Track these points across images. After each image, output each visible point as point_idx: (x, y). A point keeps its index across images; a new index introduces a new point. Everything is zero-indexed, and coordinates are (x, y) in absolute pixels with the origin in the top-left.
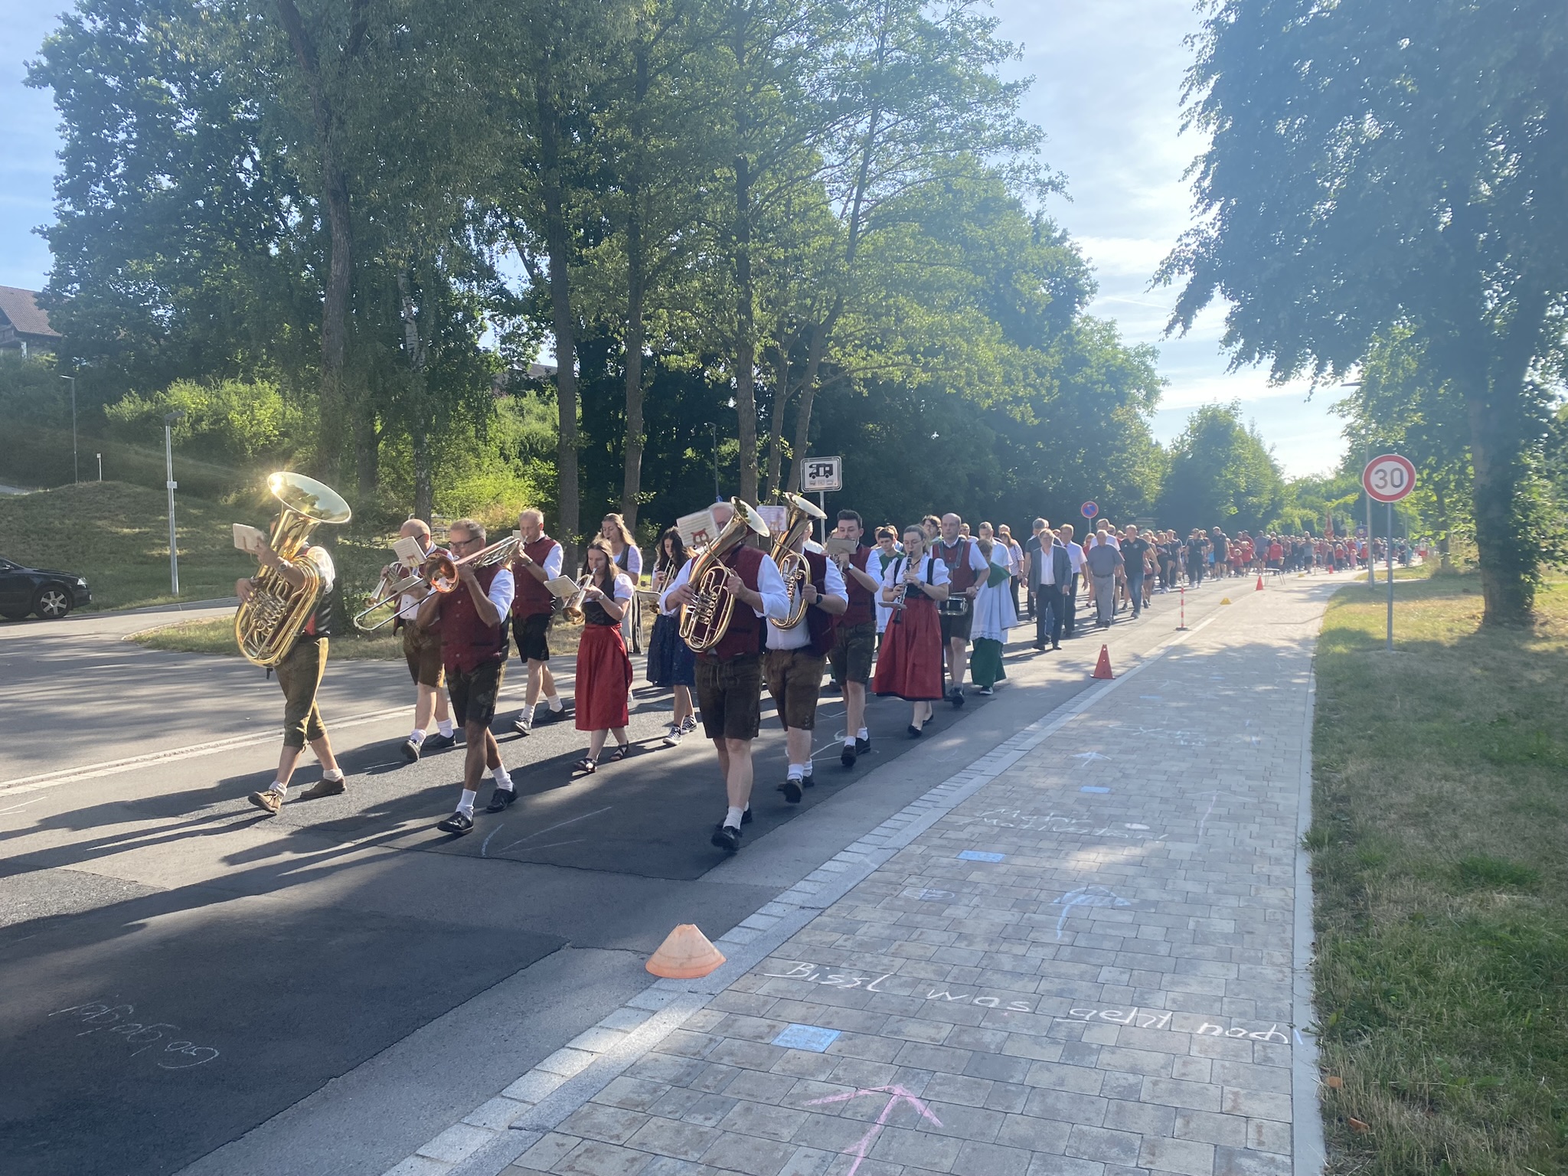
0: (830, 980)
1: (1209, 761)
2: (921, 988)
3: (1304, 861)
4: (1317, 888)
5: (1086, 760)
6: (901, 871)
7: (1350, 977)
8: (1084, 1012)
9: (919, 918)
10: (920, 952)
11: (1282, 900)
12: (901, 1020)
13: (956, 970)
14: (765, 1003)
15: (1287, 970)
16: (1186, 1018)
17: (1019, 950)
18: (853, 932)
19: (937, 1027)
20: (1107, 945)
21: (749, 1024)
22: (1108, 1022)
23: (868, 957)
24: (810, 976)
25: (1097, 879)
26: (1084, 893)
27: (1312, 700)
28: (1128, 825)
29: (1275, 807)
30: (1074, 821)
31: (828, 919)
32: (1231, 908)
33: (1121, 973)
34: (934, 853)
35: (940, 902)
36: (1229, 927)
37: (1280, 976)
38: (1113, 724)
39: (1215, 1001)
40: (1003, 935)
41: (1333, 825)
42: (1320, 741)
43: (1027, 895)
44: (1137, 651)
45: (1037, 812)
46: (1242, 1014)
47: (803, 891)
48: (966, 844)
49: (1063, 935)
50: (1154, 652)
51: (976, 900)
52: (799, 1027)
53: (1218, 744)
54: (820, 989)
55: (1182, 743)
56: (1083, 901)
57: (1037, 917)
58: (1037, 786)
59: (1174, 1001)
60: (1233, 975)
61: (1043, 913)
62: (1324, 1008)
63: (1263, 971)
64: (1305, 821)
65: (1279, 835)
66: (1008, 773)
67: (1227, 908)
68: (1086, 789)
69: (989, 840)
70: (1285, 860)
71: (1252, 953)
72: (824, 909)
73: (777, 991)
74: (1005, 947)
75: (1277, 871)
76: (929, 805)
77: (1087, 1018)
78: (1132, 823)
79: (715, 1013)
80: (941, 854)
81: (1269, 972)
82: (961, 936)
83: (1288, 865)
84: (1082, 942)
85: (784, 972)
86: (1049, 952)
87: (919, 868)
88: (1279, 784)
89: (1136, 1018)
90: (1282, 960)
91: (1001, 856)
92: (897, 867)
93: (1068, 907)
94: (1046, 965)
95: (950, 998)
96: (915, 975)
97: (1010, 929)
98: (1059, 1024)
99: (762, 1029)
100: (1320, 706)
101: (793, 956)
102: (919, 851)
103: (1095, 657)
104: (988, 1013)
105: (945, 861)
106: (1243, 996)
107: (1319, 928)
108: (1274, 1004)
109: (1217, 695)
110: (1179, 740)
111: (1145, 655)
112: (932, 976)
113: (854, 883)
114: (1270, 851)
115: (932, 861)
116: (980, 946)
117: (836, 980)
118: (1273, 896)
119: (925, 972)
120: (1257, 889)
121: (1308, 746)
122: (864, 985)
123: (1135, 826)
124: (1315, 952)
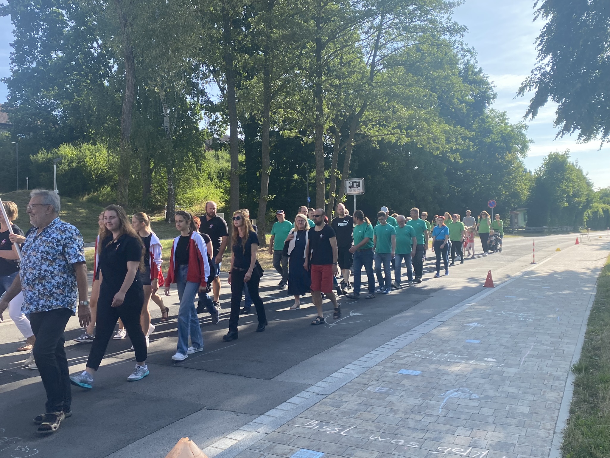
0: (324, 429)
1: (533, 328)
2: (367, 434)
3: (572, 378)
4: (575, 392)
5: (472, 327)
6: (368, 378)
7: (581, 436)
8: (444, 449)
9: (373, 401)
10: (370, 417)
11: (555, 398)
12: (354, 449)
13: (386, 426)
14: (291, 438)
15: (552, 432)
16: (494, 454)
17: (419, 418)
18: (339, 407)
19: (371, 453)
20: (463, 416)
21: (280, 449)
22: (456, 454)
23: (344, 419)
24: (315, 426)
25: (465, 385)
26: (457, 391)
27: (593, 299)
28: (486, 359)
29: (562, 351)
30: (459, 356)
31: (329, 400)
32: (529, 401)
33: (469, 430)
34: (386, 370)
35: (385, 393)
36: (526, 410)
37: (547, 435)
38: (488, 309)
39: (511, 446)
40: (412, 410)
41: (590, 361)
42: (591, 320)
43: (428, 391)
44: (509, 273)
45: (442, 352)
46: (523, 453)
47: (321, 386)
48: (404, 366)
49: (442, 411)
50: (518, 274)
51: (403, 393)
52: (305, 450)
53: (539, 320)
54: (318, 433)
55: (522, 319)
56: (455, 395)
57: (431, 402)
58: (445, 339)
59: (491, 445)
60: (523, 434)
61: (434, 401)
62: (566, 452)
63: (539, 432)
64: (576, 359)
65: (561, 366)
66: (431, 332)
67: (527, 400)
68: (468, 341)
69: (414, 365)
70: (562, 378)
71: (535, 423)
72: (328, 395)
73: (297, 433)
74: (412, 416)
75: (557, 384)
76: (390, 347)
77: (446, 452)
78: (488, 358)
79: (266, 442)
80: (390, 371)
81: (542, 433)
82: (392, 410)
83: (562, 380)
84: (451, 415)
85: (303, 424)
86: (433, 419)
87: (378, 377)
88: (566, 341)
89: (470, 452)
90: (549, 427)
91: (419, 372)
92: (367, 376)
93: (447, 398)
94: (431, 425)
95: (380, 440)
96: (366, 428)
97: (416, 407)
98: (431, 454)
99: (287, 451)
100: (596, 302)
101: (309, 417)
102: (380, 369)
103: (486, 276)
104: (397, 447)
105: (391, 374)
106: (526, 444)
107: (572, 412)
108: (542, 449)
109: (544, 296)
110: (521, 317)
111: (512, 276)
112: (374, 429)
113: (346, 383)
114: (555, 373)
115: (385, 374)
116: (400, 415)
117: (327, 429)
118: (552, 395)
119: (370, 427)
120: (545, 392)
121: (586, 321)
122: (339, 432)
123: (489, 359)
124: (568, 424)
